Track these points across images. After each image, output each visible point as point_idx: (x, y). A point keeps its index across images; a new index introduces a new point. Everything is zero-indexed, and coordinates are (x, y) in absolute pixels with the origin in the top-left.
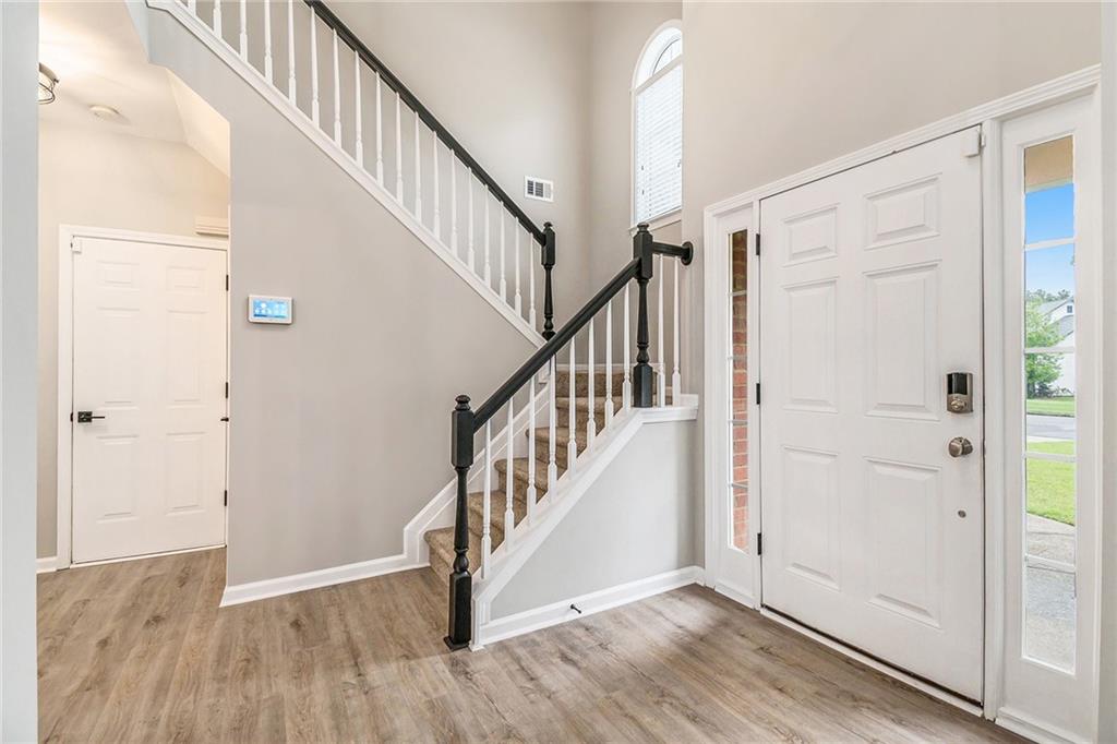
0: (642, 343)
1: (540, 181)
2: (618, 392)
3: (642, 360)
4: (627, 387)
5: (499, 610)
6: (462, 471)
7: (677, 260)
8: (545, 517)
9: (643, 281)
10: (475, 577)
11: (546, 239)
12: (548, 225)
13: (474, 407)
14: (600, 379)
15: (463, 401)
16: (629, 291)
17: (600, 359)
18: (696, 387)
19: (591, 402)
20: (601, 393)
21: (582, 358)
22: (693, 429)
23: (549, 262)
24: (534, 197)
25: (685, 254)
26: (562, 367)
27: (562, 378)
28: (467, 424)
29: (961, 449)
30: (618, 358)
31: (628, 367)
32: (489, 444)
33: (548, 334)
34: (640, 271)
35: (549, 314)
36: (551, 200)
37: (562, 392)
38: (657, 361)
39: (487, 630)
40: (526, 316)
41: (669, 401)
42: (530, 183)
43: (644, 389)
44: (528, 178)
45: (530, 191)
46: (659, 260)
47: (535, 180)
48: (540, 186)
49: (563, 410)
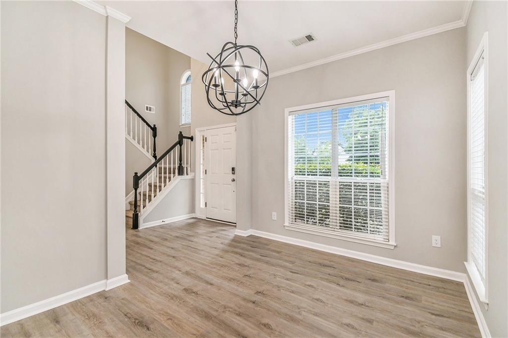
0: (181, 160)
1: (150, 106)
2: (174, 173)
3: (180, 164)
4: (177, 171)
5: (145, 221)
6: (136, 190)
7: (190, 140)
8: (155, 201)
9: (181, 146)
10: (139, 214)
11: (154, 129)
12: (155, 125)
13: (139, 175)
14: (170, 169)
15: (136, 173)
16: (177, 148)
17: (170, 163)
18: (194, 171)
19: (167, 175)
20: (170, 173)
21: (165, 163)
22: (193, 181)
23: (155, 135)
24: (148, 111)
25: (192, 139)
26: (160, 166)
27: (160, 168)
28: (137, 179)
29: (234, 180)
30: (174, 163)
31: (177, 166)
32: (142, 182)
33: (155, 156)
34: (180, 143)
35: (155, 150)
36: (154, 112)
37: (160, 173)
38: (184, 164)
39: (142, 226)
40: (148, 151)
41: (187, 174)
42: (147, 107)
43: (181, 171)
44: (146, 106)
45: (147, 110)
46: (185, 140)
47: (149, 106)
48: (150, 108)
49: (160, 178)
